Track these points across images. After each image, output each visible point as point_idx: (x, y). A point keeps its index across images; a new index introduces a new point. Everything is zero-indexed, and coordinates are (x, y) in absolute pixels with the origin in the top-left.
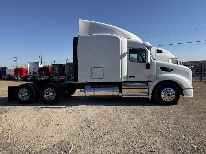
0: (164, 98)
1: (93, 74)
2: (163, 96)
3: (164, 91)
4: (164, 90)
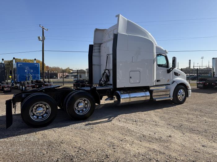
0: (179, 98)
1: (131, 78)
2: (179, 97)
3: (179, 93)
4: (180, 91)
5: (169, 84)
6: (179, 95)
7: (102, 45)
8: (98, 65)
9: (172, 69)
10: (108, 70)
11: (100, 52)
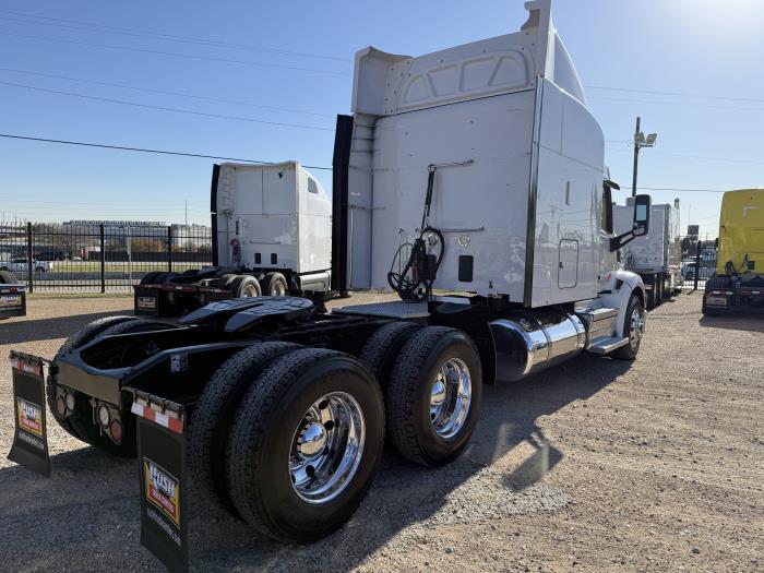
0: (632, 338)
3: (633, 320)
4: (633, 315)
5: (609, 292)
6: (632, 329)
7: (382, 124)
8: (363, 208)
9: (631, 236)
10: (438, 232)
11: (371, 152)
